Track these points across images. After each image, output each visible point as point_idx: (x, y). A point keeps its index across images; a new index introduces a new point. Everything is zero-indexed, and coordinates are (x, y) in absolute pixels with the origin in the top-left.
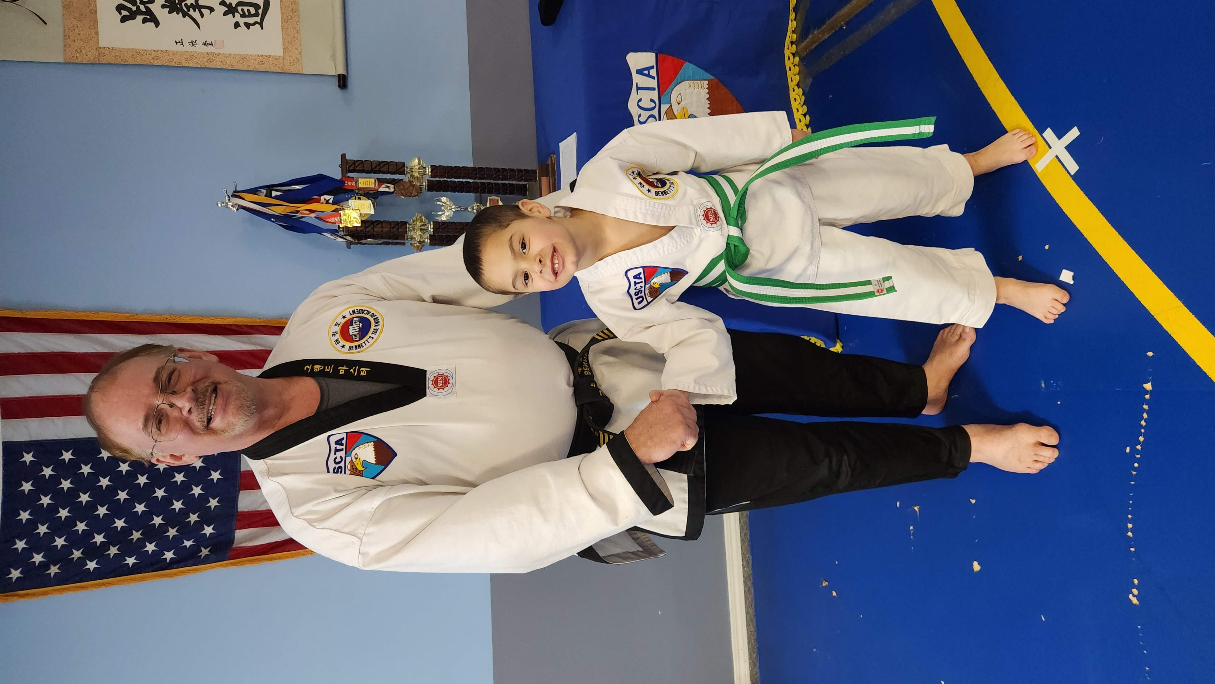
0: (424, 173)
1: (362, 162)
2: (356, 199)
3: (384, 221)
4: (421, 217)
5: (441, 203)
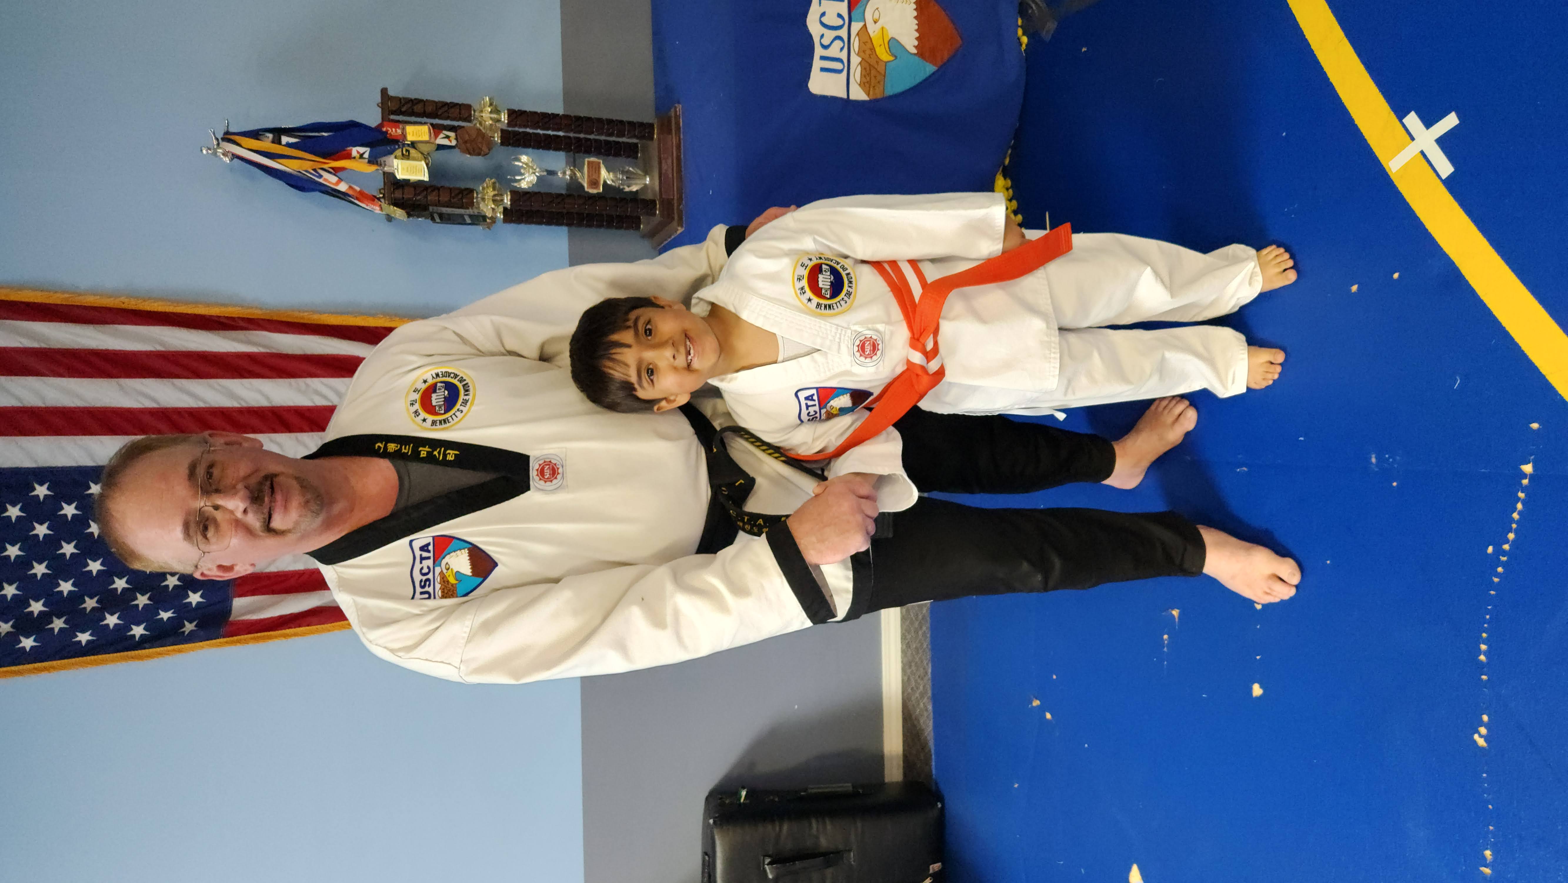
0: (499, 120)
1: (409, 101)
4: (494, 183)
5: (520, 164)
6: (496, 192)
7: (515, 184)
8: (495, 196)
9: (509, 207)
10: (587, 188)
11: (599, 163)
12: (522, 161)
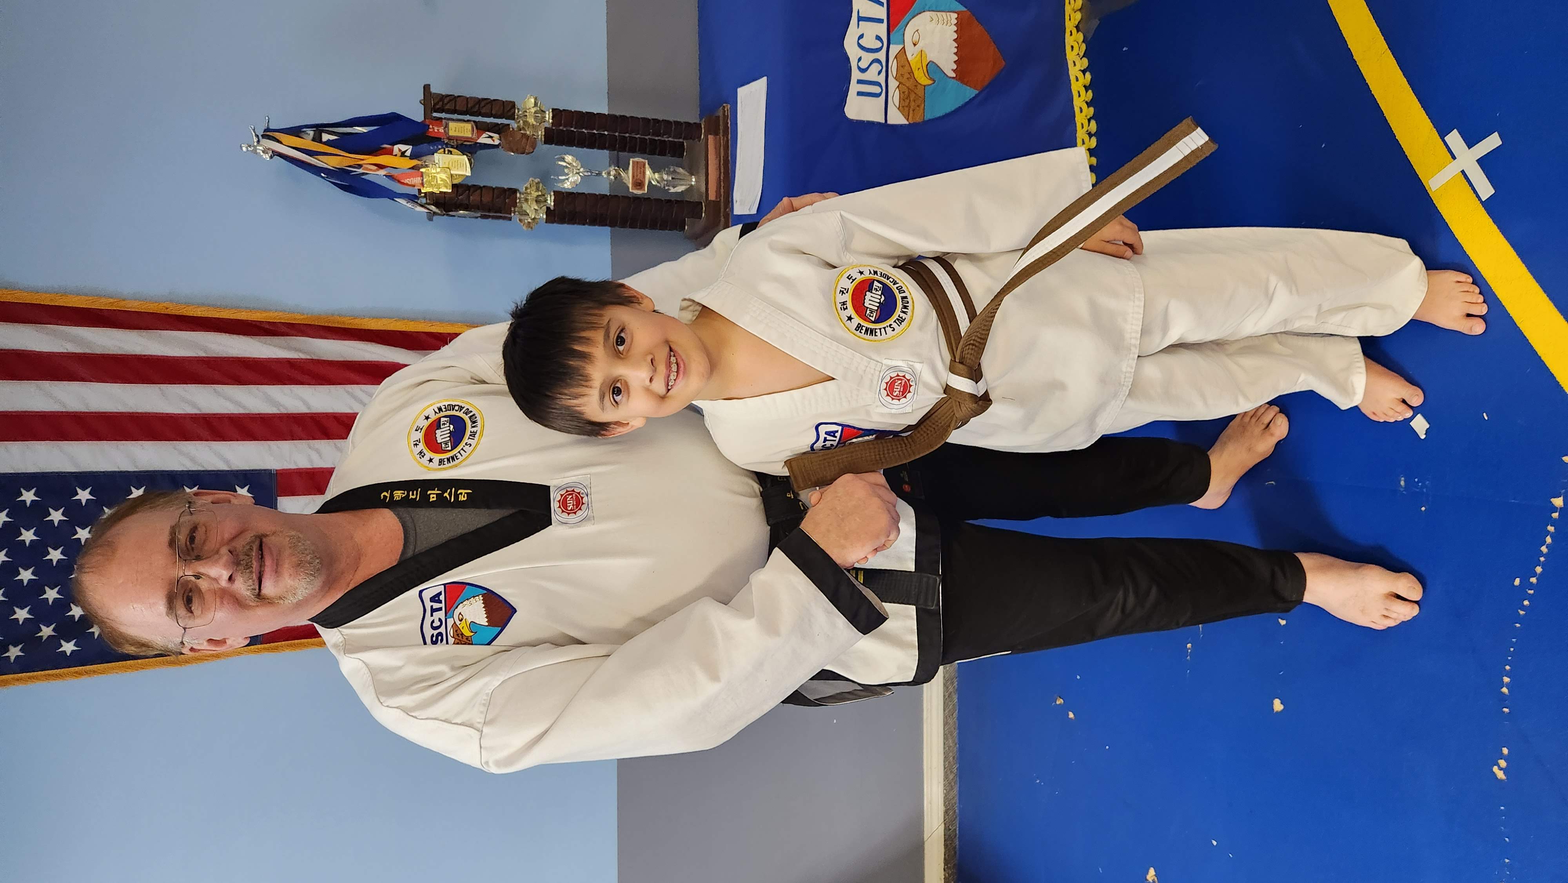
0: (543, 120)
1: (454, 98)
2: (445, 153)
3: (484, 187)
4: (538, 183)
5: (564, 164)
6: (540, 193)
7: (560, 185)
8: (538, 196)
9: (552, 208)
10: (632, 189)
11: (644, 165)
12: (567, 161)
